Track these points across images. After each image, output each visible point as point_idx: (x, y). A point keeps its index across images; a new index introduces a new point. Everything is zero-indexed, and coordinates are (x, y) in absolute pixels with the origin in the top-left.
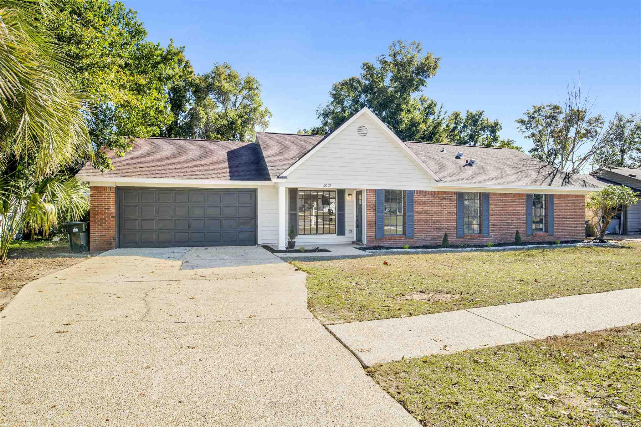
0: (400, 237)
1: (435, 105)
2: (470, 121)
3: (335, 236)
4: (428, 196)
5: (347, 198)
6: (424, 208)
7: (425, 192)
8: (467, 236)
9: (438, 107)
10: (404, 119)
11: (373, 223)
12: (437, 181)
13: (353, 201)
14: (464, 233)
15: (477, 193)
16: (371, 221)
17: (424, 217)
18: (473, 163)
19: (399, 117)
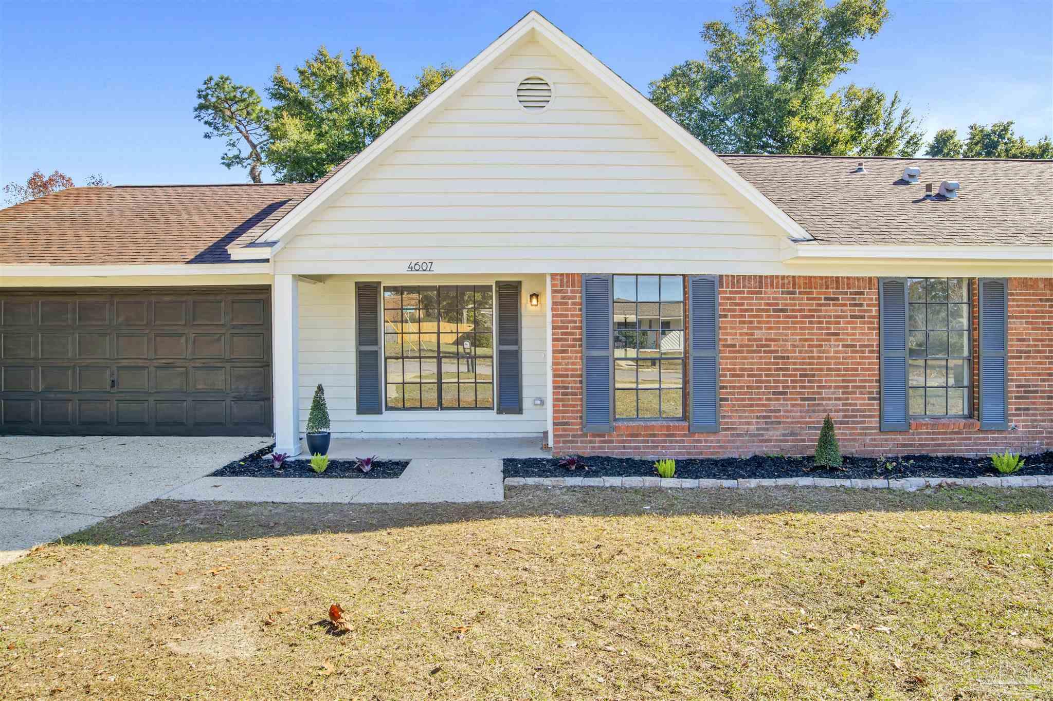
0: (668, 428)
1: (879, 101)
2: (978, 148)
3: (492, 414)
4: (769, 293)
5: (528, 307)
6: (758, 334)
7: (760, 280)
8: (919, 426)
9: (887, 103)
10: (798, 134)
11: (573, 383)
12: (795, 241)
13: (545, 316)
14: (907, 417)
15: (960, 280)
16: (567, 376)
17: (755, 361)
18: (950, 191)
19: (786, 131)
